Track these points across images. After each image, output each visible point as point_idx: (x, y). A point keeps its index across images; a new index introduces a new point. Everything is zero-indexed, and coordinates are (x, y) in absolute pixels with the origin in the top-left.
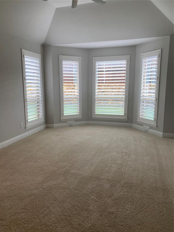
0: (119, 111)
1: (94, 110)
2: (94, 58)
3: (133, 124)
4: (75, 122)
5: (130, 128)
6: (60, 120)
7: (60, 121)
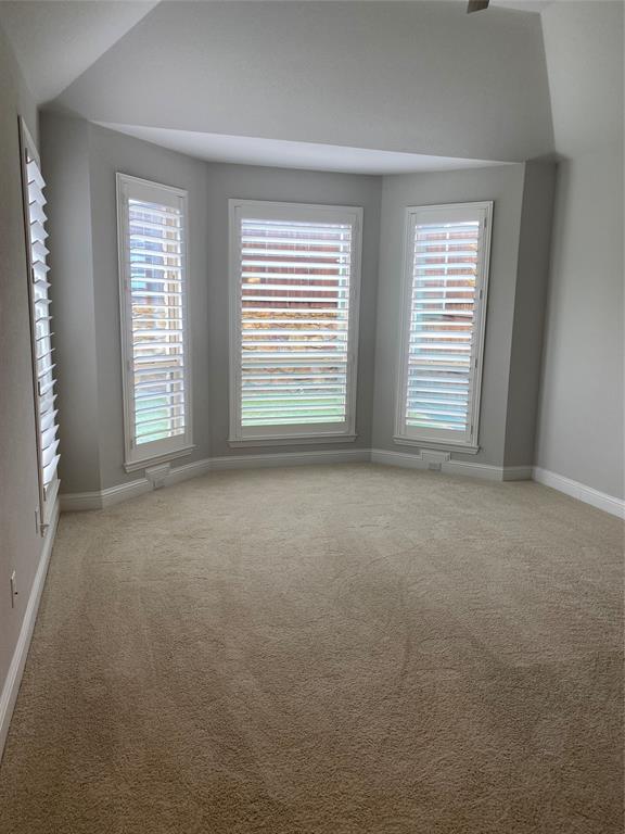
0: (327, 407)
1: (238, 411)
2: (232, 203)
3: (374, 451)
4: (172, 467)
5: (366, 463)
6: (123, 468)
7: (124, 474)
